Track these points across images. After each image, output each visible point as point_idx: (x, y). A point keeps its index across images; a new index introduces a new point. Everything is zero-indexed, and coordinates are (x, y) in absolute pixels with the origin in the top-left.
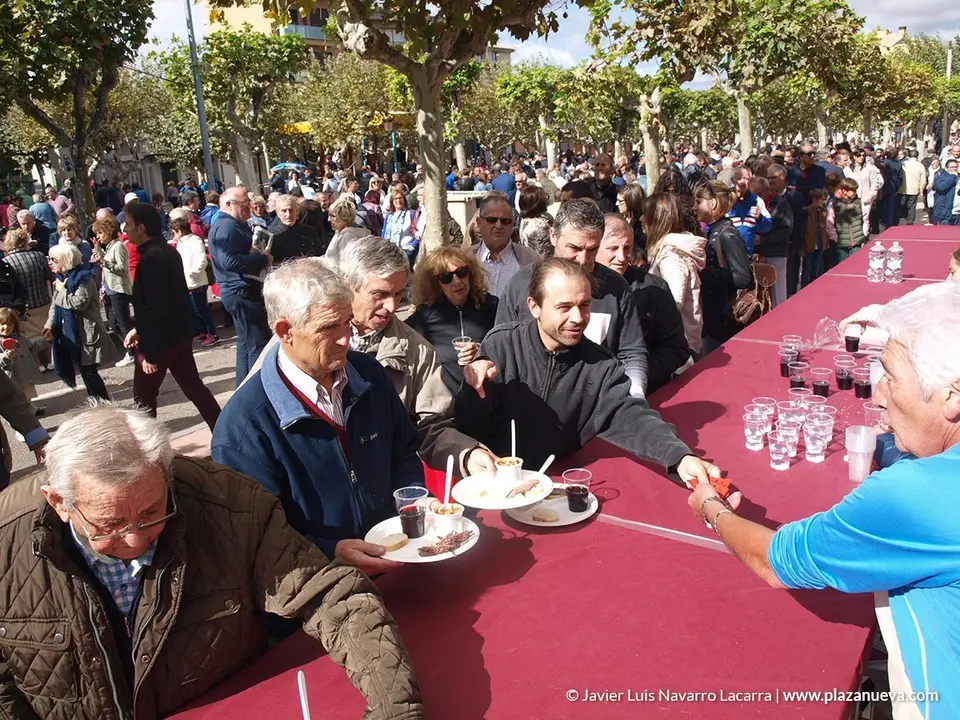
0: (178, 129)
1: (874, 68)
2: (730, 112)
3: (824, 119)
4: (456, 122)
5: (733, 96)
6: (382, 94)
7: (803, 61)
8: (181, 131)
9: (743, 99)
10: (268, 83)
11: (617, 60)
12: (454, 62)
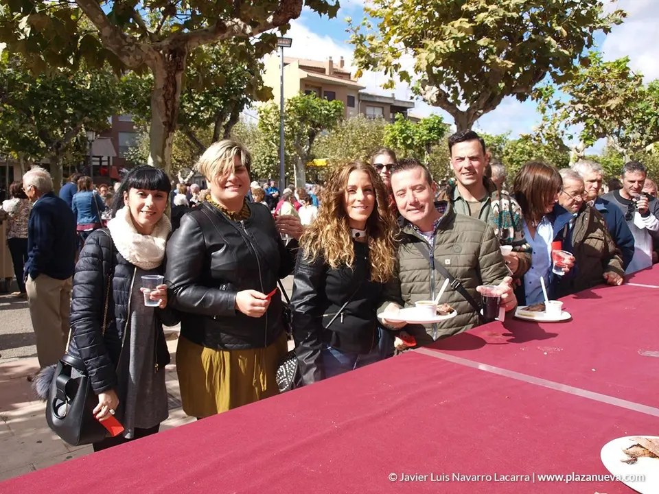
5: (622, 152)
6: (377, 144)
9: (630, 155)
10: (319, 129)
11: (558, 123)
12: (481, 111)
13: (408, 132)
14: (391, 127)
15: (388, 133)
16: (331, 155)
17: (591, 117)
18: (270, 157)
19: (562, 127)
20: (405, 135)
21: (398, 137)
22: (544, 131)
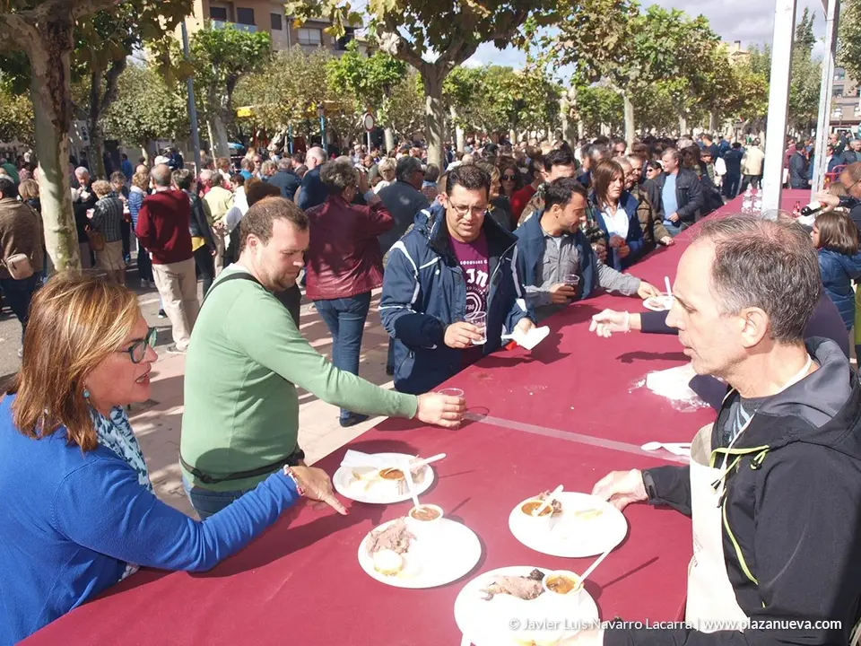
0: (127, 111)
1: (723, 76)
2: (601, 108)
3: (685, 115)
4: (387, 110)
5: (621, 94)
6: (319, 86)
7: (676, 70)
8: (131, 112)
9: (629, 97)
10: (239, 73)
11: (545, 64)
12: (453, 63)
13: (360, 70)
14: (336, 63)
15: (332, 72)
16: (258, 102)
17: (584, 57)
18: (172, 108)
19: (550, 70)
20: (355, 74)
21: (346, 78)
22: (529, 75)
